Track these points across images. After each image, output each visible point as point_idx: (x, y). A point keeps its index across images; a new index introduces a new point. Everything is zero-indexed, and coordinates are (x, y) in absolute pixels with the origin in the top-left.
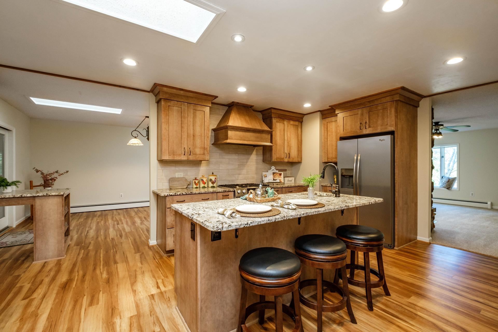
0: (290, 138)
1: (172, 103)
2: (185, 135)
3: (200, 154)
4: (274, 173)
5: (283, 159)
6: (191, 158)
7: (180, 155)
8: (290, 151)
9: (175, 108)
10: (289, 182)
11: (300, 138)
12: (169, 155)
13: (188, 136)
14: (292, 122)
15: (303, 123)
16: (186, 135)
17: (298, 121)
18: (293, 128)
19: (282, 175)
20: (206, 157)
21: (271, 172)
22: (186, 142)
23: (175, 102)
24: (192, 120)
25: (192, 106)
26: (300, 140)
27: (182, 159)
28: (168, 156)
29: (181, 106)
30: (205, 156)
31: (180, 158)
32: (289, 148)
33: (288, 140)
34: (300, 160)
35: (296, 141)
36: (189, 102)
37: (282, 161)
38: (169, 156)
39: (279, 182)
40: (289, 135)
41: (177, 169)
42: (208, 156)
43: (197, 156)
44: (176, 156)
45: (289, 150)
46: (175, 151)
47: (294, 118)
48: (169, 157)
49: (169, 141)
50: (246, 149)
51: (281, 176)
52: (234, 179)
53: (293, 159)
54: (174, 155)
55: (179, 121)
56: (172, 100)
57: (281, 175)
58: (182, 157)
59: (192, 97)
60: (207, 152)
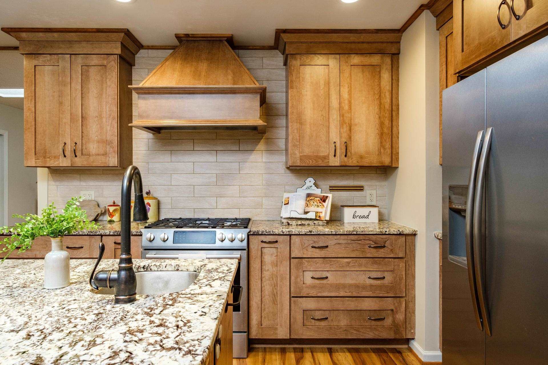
0: (350, 102)
1: (42, 59)
2: (66, 118)
3: (98, 155)
4: (309, 195)
5: (326, 158)
6: (79, 162)
7: (56, 157)
8: (350, 138)
9: (47, 68)
10: (357, 220)
11: (387, 100)
12: (35, 157)
13: (73, 119)
14: (356, 59)
15: (400, 55)
16: (69, 117)
17: (381, 52)
18: (360, 75)
19: (327, 201)
20: (110, 159)
21: (302, 192)
22: (68, 130)
23: (46, 57)
24: (79, 87)
25: (79, 60)
26: (387, 106)
27: (61, 165)
28: (34, 160)
29: (58, 62)
30: (108, 158)
31: (57, 163)
32: (345, 129)
33: (341, 108)
34: (387, 161)
35: (374, 110)
36: (73, 51)
37: (321, 163)
38: (36, 159)
39: (314, 218)
40: (346, 95)
41: (83, 184)
42: (114, 157)
43: (92, 159)
44: (48, 159)
45: (345, 135)
46: (47, 150)
47: (365, 46)
48: (36, 163)
49: (37, 132)
50: (239, 139)
51: (325, 204)
52: (207, 206)
53: (361, 157)
54: (45, 157)
55: (54, 92)
56: (42, 53)
57: (324, 201)
58: (60, 161)
59: (79, 42)
60: (111, 149)
